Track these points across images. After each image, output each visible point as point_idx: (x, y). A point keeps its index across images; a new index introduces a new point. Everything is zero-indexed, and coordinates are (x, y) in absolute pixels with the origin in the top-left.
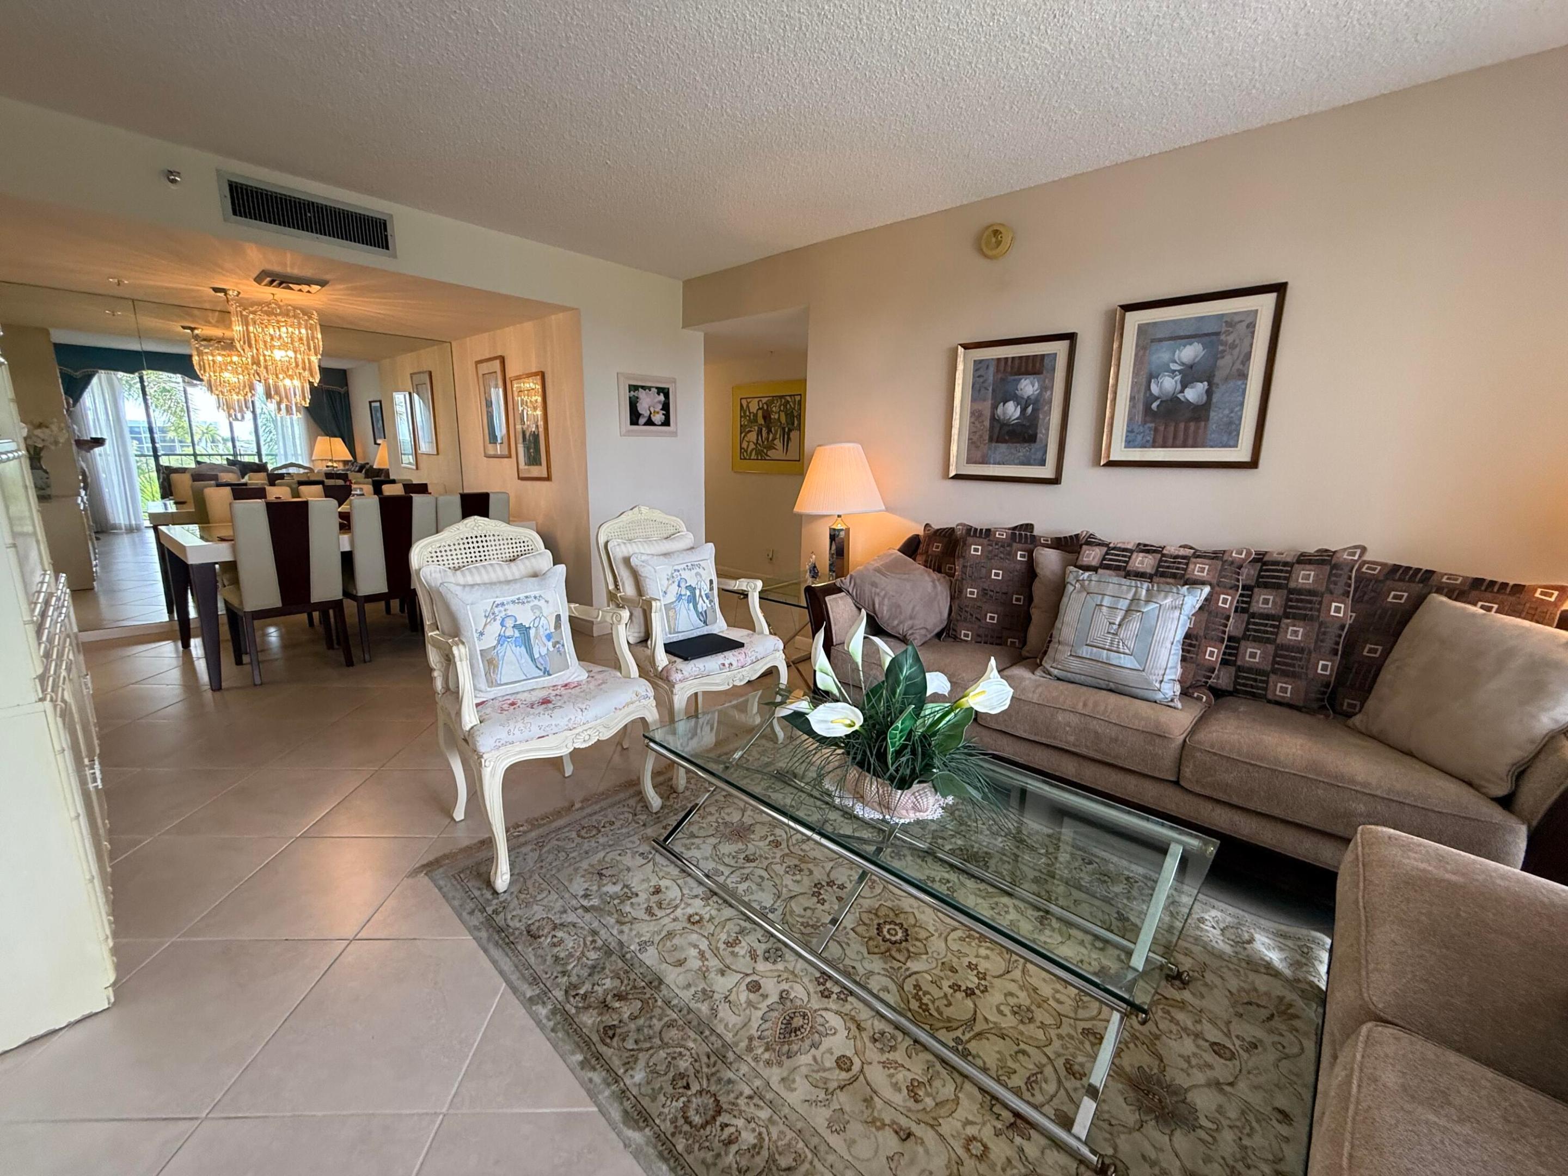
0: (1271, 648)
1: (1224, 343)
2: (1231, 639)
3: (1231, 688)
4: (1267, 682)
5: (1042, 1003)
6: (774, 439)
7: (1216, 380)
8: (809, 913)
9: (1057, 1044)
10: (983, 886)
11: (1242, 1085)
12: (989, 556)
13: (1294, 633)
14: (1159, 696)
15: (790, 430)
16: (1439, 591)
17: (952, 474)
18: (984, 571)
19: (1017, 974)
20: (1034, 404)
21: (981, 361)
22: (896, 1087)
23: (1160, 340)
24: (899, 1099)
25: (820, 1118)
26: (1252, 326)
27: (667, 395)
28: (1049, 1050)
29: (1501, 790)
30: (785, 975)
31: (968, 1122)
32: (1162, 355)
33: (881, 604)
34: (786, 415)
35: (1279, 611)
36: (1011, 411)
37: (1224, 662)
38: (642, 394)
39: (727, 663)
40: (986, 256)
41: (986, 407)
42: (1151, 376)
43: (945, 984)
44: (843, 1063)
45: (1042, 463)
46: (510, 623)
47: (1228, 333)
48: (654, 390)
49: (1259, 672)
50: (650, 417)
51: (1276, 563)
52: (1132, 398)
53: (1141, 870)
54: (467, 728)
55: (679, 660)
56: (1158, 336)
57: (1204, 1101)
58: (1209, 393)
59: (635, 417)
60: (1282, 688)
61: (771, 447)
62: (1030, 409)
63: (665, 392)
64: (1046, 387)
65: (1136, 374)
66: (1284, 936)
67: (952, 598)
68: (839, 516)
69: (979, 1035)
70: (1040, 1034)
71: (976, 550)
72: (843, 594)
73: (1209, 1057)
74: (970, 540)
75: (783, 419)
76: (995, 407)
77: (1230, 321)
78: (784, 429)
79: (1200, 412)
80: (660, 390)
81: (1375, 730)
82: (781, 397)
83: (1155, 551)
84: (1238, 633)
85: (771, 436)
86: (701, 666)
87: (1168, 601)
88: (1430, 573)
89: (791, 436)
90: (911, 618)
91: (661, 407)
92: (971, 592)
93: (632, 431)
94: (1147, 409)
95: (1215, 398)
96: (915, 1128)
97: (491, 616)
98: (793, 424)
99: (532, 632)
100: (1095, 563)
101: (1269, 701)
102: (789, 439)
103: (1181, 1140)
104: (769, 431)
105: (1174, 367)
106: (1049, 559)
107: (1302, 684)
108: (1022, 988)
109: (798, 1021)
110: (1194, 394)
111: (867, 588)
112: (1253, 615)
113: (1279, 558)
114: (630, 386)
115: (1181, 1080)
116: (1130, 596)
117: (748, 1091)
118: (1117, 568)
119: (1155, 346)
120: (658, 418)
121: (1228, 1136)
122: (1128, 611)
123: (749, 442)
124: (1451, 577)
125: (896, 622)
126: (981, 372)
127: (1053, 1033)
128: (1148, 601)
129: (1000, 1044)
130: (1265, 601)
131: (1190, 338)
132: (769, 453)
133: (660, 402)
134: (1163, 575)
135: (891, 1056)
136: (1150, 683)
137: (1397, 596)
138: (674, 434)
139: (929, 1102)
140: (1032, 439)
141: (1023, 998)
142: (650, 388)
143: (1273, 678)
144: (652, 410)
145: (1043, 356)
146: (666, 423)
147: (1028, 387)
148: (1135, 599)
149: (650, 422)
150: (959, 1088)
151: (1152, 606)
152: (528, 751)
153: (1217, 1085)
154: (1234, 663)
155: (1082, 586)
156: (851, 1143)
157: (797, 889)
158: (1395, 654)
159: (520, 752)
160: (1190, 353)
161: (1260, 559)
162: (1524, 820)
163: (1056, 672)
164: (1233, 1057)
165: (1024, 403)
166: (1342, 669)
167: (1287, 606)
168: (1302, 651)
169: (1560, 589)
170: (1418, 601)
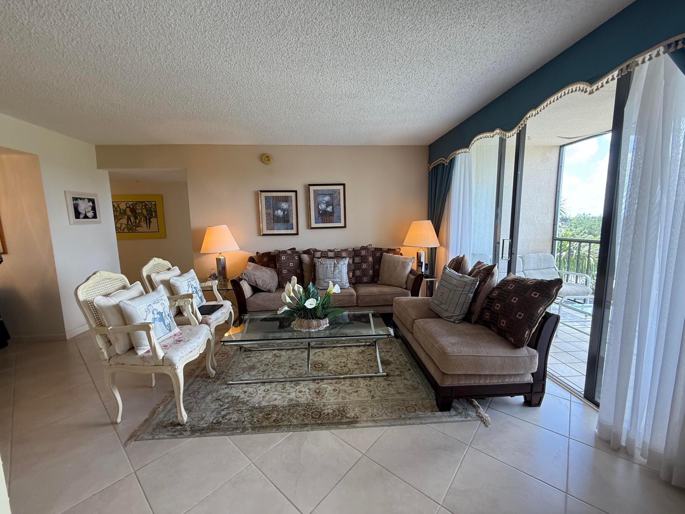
0: (361, 270)
1: (334, 197)
2: (353, 270)
3: (356, 282)
4: (362, 279)
5: (358, 360)
6: (140, 222)
7: (334, 206)
8: (295, 373)
9: (366, 365)
10: (328, 348)
11: (394, 354)
12: (288, 259)
13: (364, 266)
14: (346, 287)
15: (150, 218)
16: (384, 252)
17: (262, 234)
18: (287, 264)
19: (349, 359)
20: (287, 211)
21: (267, 197)
22: (347, 387)
23: (320, 194)
24: (350, 388)
25: (340, 400)
26: (339, 193)
27: (93, 202)
28: (366, 366)
29: (405, 287)
30: (305, 386)
31: (364, 383)
32: (320, 198)
33: (259, 281)
34: (147, 211)
35: (360, 261)
36: (280, 213)
37: (353, 276)
38: (80, 202)
39: (223, 312)
40: (264, 163)
41: (271, 211)
42: (318, 204)
43: (339, 368)
44: (334, 390)
45: (292, 229)
46: (155, 312)
47: (335, 194)
48: (86, 200)
49: (360, 277)
50: (86, 214)
51: (357, 250)
52: (315, 210)
53: (354, 331)
54: (161, 358)
55: (207, 316)
56: (319, 193)
57: (391, 359)
58: (333, 209)
59: (77, 215)
60: (365, 279)
61: (138, 226)
62: (286, 212)
63: (92, 201)
64: (290, 206)
65: (315, 203)
66: (383, 330)
67: (278, 274)
68: (220, 253)
69: (353, 371)
70: (362, 365)
71: (284, 258)
72: (243, 280)
73: (387, 353)
74: (281, 255)
75: (145, 212)
76: (274, 211)
77: (335, 191)
78: (146, 217)
79: (331, 214)
80: (90, 200)
81: (383, 283)
82: (142, 202)
83: (333, 251)
84: (354, 268)
85: (137, 221)
86: (216, 315)
87: (342, 263)
88: (381, 249)
89: (151, 220)
90: (270, 283)
91: (91, 209)
92: (285, 271)
93: (76, 222)
94: (319, 212)
95: (334, 210)
96: (357, 390)
97: (147, 311)
98: (152, 215)
99: (164, 314)
100: (319, 256)
101: (363, 283)
102: (150, 222)
103: (393, 366)
104: (136, 218)
105: (324, 202)
106: (306, 258)
107: (368, 277)
108: (353, 360)
109: (318, 391)
110: (329, 209)
111: (252, 276)
112: (355, 264)
113: (357, 249)
114: (73, 198)
115: (386, 359)
116: (333, 263)
117: (322, 406)
118: (325, 257)
119: (318, 196)
120: (90, 214)
121: (397, 361)
122: (334, 267)
123: (121, 224)
124: (385, 249)
125: (265, 286)
126: (268, 200)
127: (364, 363)
128: (338, 264)
129: (358, 370)
130: (357, 260)
131: (326, 195)
132: (137, 229)
133: (90, 206)
134: (337, 257)
135: (342, 383)
136: (343, 284)
137: (378, 254)
138: (100, 222)
139: (355, 385)
140: (288, 221)
141: (354, 362)
142: (84, 199)
143: (363, 277)
144: (86, 210)
145: (288, 197)
146: (95, 217)
147: (285, 205)
148: (335, 264)
149: (86, 217)
150: (358, 380)
151: (339, 265)
152: (188, 359)
153: (391, 356)
154: (355, 276)
155: (320, 263)
156: (349, 399)
157: (286, 370)
158: (381, 266)
159: (186, 360)
160: (327, 198)
161: (354, 250)
162: (409, 290)
163: (320, 288)
164: (390, 351)
165: (284, 210)
166: (373, 272)
167: (362, 260)
168: (366, 270)
169: (400, 249)
170: (382, 255)
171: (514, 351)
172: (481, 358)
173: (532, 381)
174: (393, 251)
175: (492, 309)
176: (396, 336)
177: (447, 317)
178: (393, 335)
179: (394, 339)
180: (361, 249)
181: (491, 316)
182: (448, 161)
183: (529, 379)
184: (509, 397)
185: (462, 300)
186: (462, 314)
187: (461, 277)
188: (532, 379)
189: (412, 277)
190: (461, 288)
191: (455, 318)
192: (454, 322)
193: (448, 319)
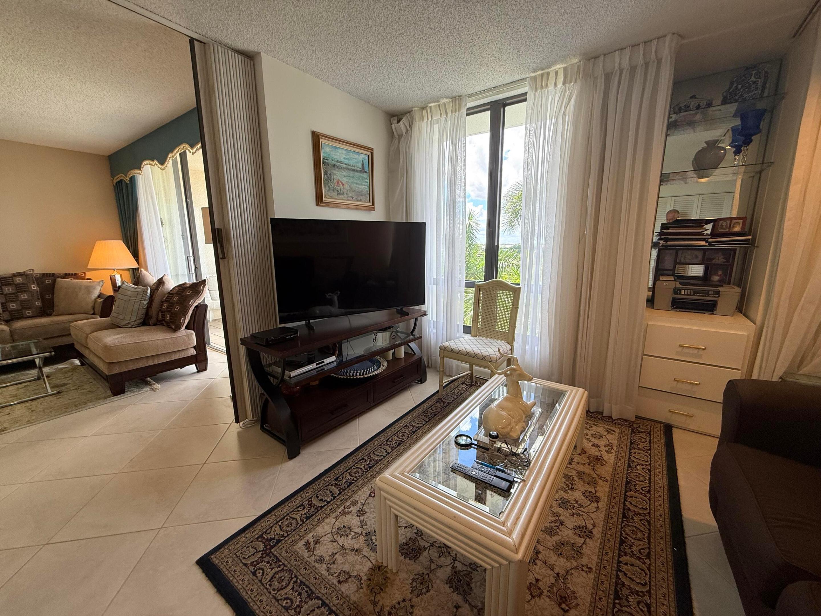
0: (18, 302)
3: (10, 318)
4: (22, 312)
11: (74, 378)
13: (24, 296)
16: (58, 277)
29: (92, 312)
35: (15, 291)
49: (18, 310)
57: (69, 382)
60: (29, 313)
66: (67, 363)
81: (60, 313)
88: (53, 274)
101: (26, 318)
107: (34, 309)
115: (62, 383)
121: (77, 381)
124: (60, 274)
130: (8, 289)
137: (48, 281)
143: (24, 311)
154: (7, 311)
158: (56, 295)
162: (97, 315)
166: (43, 303)
167: (17, 289)
168: (29, 301)
169: (84, 273)
170: (54, 281)
171: (173, 334)
172: (143, 343)
173: (195, 353)
174: (75, 276)
175: (173, 311)
176: (82, 364)
177: (125, 325)
178: (79, 364)
179: (81, 367)
180: (14, 276)
181: (171, 316)
182: (128, 179)
183: (193, 352)
184: (179, 369)
185: (136, 306)
186: (140, 319)
187: (136, 289)
188: (195, 352)
189: (100, 300)
190: (134, 297)
191: (132, 324)
192: (132, 328)
193: (126, 326)
